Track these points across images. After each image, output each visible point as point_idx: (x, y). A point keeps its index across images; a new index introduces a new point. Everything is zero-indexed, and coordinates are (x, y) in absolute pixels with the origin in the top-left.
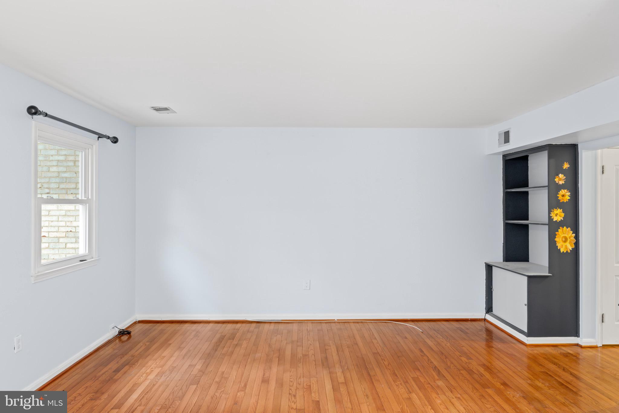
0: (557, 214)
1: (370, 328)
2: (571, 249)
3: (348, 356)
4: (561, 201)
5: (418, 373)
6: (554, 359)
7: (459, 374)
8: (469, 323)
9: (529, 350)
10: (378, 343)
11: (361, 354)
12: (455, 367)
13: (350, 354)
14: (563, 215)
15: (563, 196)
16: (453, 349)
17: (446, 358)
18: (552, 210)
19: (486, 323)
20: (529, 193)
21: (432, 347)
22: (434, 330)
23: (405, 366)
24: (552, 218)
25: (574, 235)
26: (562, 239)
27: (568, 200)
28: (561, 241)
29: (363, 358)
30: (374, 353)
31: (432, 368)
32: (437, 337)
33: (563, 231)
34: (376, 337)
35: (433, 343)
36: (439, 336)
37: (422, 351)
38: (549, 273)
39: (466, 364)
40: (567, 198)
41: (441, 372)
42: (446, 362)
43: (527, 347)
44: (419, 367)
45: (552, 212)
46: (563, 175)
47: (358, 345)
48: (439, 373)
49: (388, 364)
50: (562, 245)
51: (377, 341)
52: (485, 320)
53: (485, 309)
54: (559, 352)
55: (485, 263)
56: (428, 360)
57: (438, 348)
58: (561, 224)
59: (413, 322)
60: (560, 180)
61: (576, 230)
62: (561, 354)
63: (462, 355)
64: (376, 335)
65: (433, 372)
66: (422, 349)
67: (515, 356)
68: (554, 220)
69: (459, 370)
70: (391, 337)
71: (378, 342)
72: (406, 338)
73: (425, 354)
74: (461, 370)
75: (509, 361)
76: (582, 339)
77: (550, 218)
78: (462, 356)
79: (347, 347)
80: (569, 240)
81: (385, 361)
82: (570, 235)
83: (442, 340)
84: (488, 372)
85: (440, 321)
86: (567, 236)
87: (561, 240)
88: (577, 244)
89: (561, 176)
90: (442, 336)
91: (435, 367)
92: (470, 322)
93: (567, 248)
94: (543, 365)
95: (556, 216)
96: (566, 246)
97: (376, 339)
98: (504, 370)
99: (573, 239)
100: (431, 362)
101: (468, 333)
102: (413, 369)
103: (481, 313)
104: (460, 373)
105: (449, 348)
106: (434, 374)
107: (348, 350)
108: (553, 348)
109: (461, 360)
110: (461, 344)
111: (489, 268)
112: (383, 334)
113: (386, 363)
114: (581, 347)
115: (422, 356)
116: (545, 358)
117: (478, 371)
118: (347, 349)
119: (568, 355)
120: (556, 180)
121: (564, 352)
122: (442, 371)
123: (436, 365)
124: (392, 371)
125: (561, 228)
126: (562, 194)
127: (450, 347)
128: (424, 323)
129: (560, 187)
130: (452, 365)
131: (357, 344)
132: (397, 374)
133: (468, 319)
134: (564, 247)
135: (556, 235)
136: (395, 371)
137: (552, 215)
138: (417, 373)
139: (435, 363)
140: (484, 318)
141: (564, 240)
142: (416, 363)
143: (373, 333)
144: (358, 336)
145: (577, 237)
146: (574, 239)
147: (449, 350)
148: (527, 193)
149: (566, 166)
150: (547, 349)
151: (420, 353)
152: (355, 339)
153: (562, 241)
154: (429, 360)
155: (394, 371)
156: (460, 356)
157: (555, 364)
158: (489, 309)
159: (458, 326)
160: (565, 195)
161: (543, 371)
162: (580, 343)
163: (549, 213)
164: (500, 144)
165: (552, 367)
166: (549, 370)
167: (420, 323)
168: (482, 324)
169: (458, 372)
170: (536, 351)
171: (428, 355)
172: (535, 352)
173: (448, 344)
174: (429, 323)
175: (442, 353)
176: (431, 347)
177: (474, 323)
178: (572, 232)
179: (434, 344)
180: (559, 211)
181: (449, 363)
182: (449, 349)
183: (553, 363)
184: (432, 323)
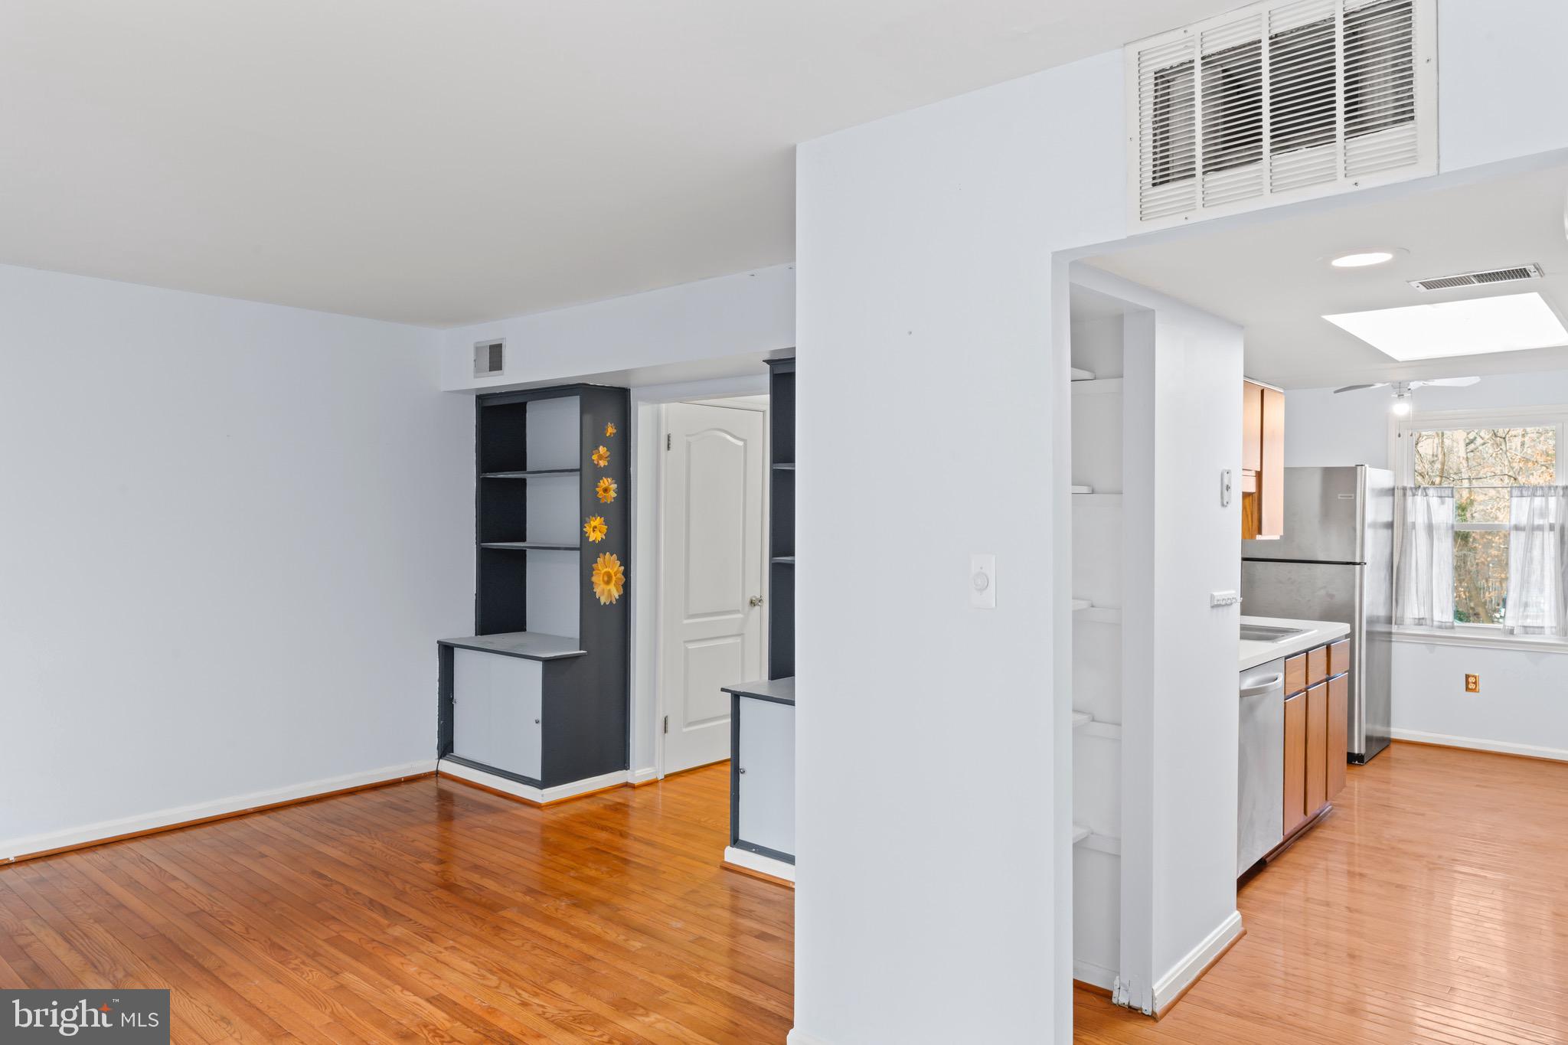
0: (595, 527)
1: (142, 856)
2: (617, 598)
3: (110, 944)
4: (602, 502)
5: (335, 927)
6: (598, 821)
7: (431, 900)
8: (403, 789)
9: (549, 816)
10: (188, 887)
11: (153, 928)
12: (417, 889)
13: (114, 937)
14: (605, 528)
15: (606, 490)
16: (393, 851)
17: (387, 874)
18: (587, 519)
19: (441, 780)
20: (527, 482)
21: (343, 861)
22: (328, 821)
23: (294, 921)
24: (587, 535)
25: (622, 568)
26: (603, 577)
27: (614, 498)
28: (601, 582)
29: (163, 936)
30: (189, 915)
31: (364, 904)
32: (341, 834)
33: (604, 561)
34: (175, 875)
35: (341, 851)
36: (347, 832)
37: (321, 876)
38: (580, 650)
39: (437, 875)
40: (613, 494)
41: (389, 908)
42: (390, 883)
43: (542, 810)
44: (332, 913)
45: (586, 522)
46: (605, 448)
47: (126, 907)
48: (385, 911)
49: (247, 929)
50: (603, 590)
51: (182, 884)
52: (437, 774)
53: (438, 749)
54: (601, 805)
55: (438, 642)
56: (345, 891)
57: (358, 859)
58: (600, 548)
59: (263, 815)
60: (601, 457)
61: (626, 560)
62: (606, 807)
63: (419, 860)
64: (171, 869)
65: (369, 913)
66: (322, 872)
67: (529, 832)
68: (591, 540)
69: (428, 891)
70: (218, 863)
71: (186, 884)
72: (263, 856)
73: (331, 880)
74: (432, 891)
75: (520, 845)
76: (633, 771)
77: (582, 533)
78: (420, 862)
79: (96, 922)
80: (614, 578)
81: (232, 924)
82: (615, 569)
83: (359, 839)
84: (489, 878)
85: (333, 799)
86: (611, 571)
87: (601, 578)
88: (626, 587)
89: (602, 450)
90: (352, 830)
91: (371, 901)
92: (406, 786)
93: (611, 596)
94: (584, 835)
95: (594, 531)
96: (609, 590)
97: (175, 878)
98: (520, 866)
99: (620, 575)
100: (354, 894)
101: (414, 811)
102: (318, 922)
103: (428, 762)
104: (433, 898)
105: (383, 852)
106: (374, 915)
107: (101, 929)
108: (588, 800)
109: (423, 869)
110: (407, 837)
111: (447, 651)
112: (193, 861)
113: (238, 928)
114: (632, 787)
115: (326, 885)
116: (582, 823)
117: (468, 881)
118: (97, 926)
119: (618, 807)
120: (595, 457)
121: (610, 803)
122: (391, 906)
123: (371, 897)
124: (265, 941)
125: (601, 555)
126: (604, 486)
127: (385, 850)
128: (294, 809)
129: (599, 473)
130: (408, 887)
131: (121, 906)
132: (281, 944)
133: (400, 779)
134: (606, 593)
135: (594, 570)
136: (274, 940)
137: (588, 529)
138: (332, 927)
139: (367, 892)
140: (435, 769)
141: (606, 579)
142: (318, 905)
143: (160, 868)
144: (114, 883)
145: (627, 573)
146: (623, 577)
147: (386, 856)
148: (522, 483)
149: (611, 430)
150: (579, 804)
151: (318, 880)
152: (108, 894)
153: (603, 580)
154: (348, 890)
155: (269, 939)
156: (418, 862)
157: (603, 828)
158: (446, 748)
159: (383, 800)
160: (608, 488)
161: (589, 846)
162: (631, 781)
163: (582, 526)
164: (478, 370)
165: (603, 835)
166: (598, 842)
167: (283, 812)
168: (432, 783)
169: (427, 896)
170: (562, 813)
171: (341, 880)
172: (562, 815)
173: (379, 845)
174: (307, 807)
175: (374, 868)
176: (340, 862)
177: (415, 785)
178: (619, 563)
179: (345, 853)
180: (597, 522)
181: (399, 885)
182: (384, 854)
183: (599, 828)
184: (315, 807)
